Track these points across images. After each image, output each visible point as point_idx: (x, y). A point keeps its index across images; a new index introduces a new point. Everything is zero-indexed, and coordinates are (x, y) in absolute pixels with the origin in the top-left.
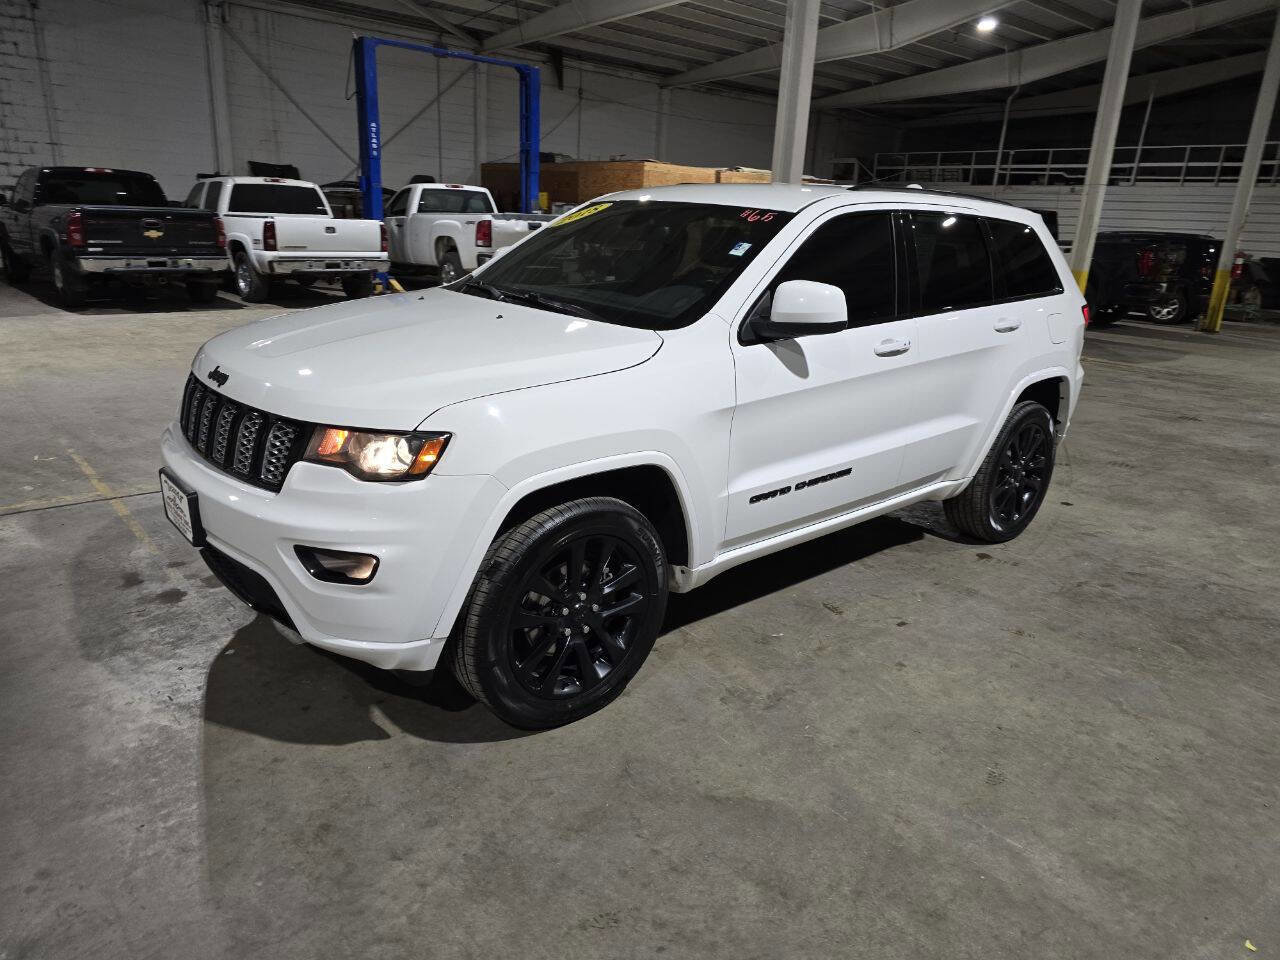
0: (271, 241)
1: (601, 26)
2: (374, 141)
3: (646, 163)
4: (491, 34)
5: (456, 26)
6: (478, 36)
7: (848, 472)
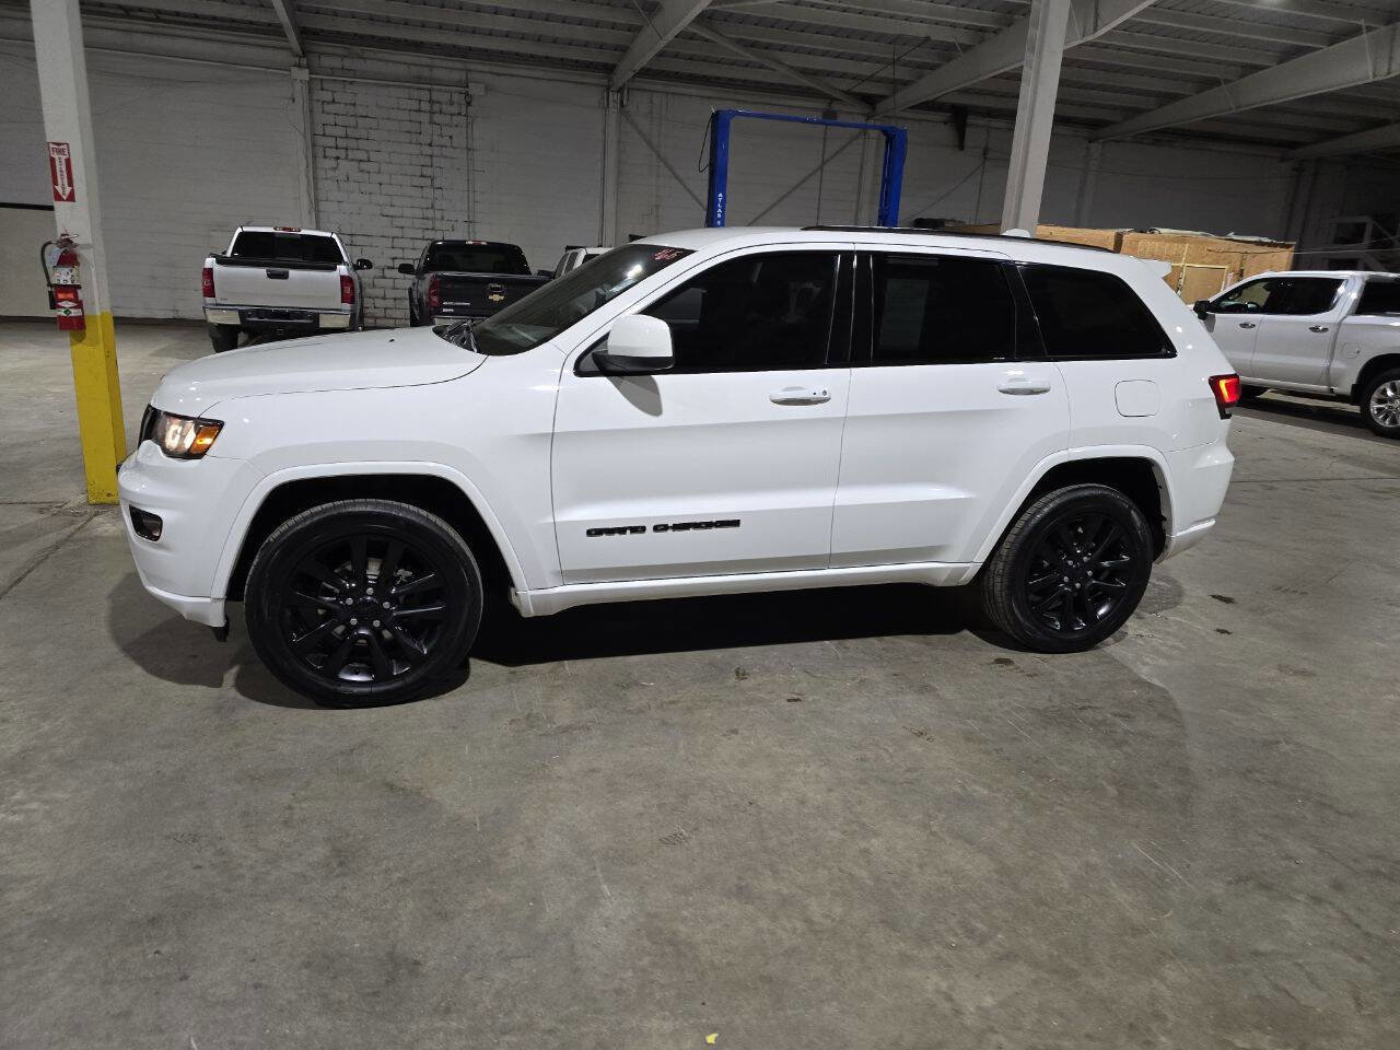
2: (719, 211)
4: (884, 98)
5: (843, 91)
6: (869, 101)
7: (736, 523)
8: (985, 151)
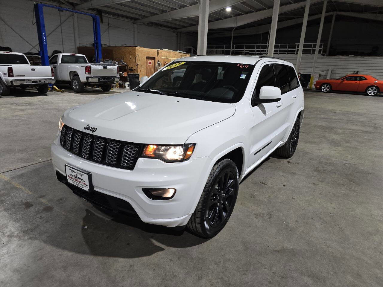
0: (11, 74)
1: (116, 4)
2: (44, 39)
3: (136, 47)
4: (78, 4)
6: (73, 5)
7: (271, 142)
8: (108, 24)
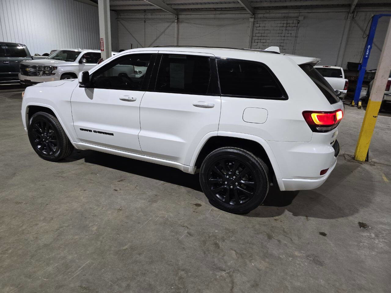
2: (368, 52)
7: (112, 134)
